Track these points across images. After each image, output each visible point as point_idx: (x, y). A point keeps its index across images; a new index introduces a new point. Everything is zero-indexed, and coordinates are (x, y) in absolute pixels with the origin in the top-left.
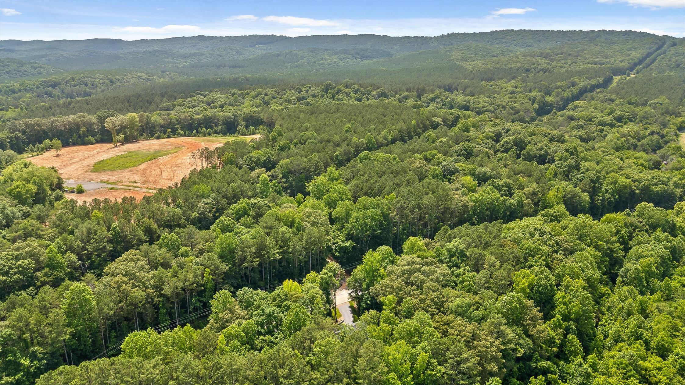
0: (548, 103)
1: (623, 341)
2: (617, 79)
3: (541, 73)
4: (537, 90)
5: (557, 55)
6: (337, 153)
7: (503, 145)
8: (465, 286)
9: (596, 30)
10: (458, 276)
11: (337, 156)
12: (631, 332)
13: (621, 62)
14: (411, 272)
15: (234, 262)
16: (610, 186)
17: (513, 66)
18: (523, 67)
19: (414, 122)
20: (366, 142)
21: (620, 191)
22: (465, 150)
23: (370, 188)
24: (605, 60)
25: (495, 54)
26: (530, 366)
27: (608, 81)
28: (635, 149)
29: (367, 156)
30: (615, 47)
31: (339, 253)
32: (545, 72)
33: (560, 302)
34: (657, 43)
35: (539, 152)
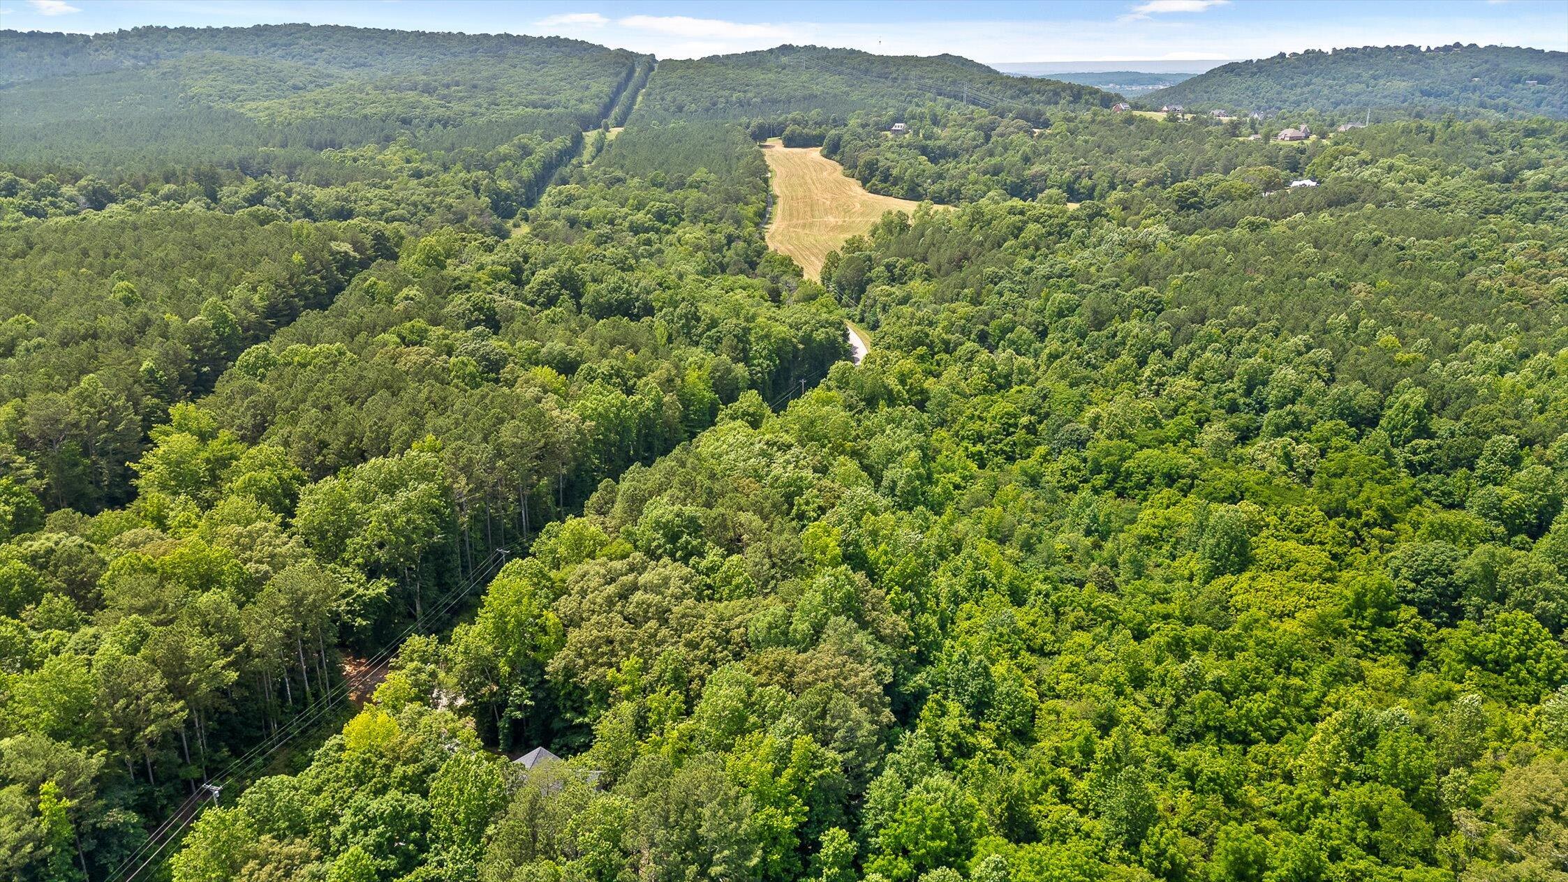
0: (502, 191)
1: (965, 600)
2: (591, 136)
3: (438, 127)
4: (459, 166)
5: (448, 86)
6: (146, 365)
7: (540, 291)
8: (738, 587)
9: (493, 34)
10: (712, 570)
11: (151, 372)
12: (970, 581)
13: (581, 101)
14: (624, 596)
15: (110, 736)
16: (762, 344)
17: (368, 111)
18: (393, 113)
19: (297, 258)
20: (209, 324)
21: (779, 349)
22: (480, 309)
23: (351, 437)
24: (550, 99)
25: (297, 81)
26: (900, 693)
27: (578, 142)
28: (723, 271)
29: (265, 356)
30: (554, 71)
31: (364, 617)
32: (445, 126)
33: (884, 563)
34: (624, 65)
35: (615, 296)
